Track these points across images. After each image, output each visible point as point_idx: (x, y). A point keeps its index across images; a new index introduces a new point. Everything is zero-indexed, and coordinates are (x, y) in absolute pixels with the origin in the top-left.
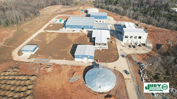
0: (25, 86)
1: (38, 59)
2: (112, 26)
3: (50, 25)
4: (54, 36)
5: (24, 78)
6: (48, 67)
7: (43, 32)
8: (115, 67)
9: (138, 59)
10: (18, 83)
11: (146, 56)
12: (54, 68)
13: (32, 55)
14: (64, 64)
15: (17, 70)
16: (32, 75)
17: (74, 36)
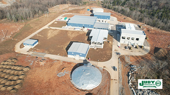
0: (18, 75)
1: (35, 52)
2: (113, 26)
3: (55, 23)
4: (56, 33)
5: (19, 68)
6: (42, 60)
7: (47, 29)
8: (104, 67)
9: (131, 61)
10: (12, 72)
11: (140, 58)
12: (47, 62)
13: (31, 48)
14: (57, 59)
15: (15, 61)
16: (26, 67)
17: (73, 34)
